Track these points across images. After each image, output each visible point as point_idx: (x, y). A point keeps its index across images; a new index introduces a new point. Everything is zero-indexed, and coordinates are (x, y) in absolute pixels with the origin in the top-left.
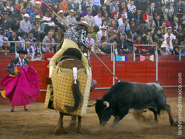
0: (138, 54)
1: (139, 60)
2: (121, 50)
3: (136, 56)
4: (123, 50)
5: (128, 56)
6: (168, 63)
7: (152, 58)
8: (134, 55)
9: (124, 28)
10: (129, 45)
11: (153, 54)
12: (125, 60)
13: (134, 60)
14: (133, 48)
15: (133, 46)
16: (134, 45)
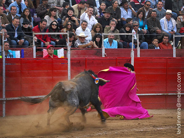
0: (40, 46)
1: (42, 56)
2: (14, 41)
3: (37, 50)
4: (17, 42)
5: (25, 49)
6: (86, 60)
7: (60, 53)
8: (34, 48)
9: (18, 9)
10: (26, 34)
11: (63, 47)
12: (21, 57)
13: (35, 57)
14: (32, 38)
15: (32, 36)
16: (34, 34)
